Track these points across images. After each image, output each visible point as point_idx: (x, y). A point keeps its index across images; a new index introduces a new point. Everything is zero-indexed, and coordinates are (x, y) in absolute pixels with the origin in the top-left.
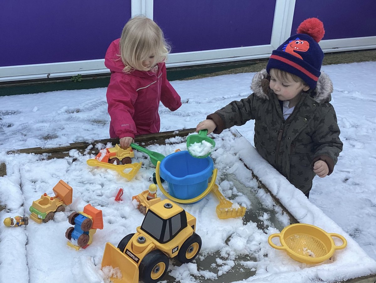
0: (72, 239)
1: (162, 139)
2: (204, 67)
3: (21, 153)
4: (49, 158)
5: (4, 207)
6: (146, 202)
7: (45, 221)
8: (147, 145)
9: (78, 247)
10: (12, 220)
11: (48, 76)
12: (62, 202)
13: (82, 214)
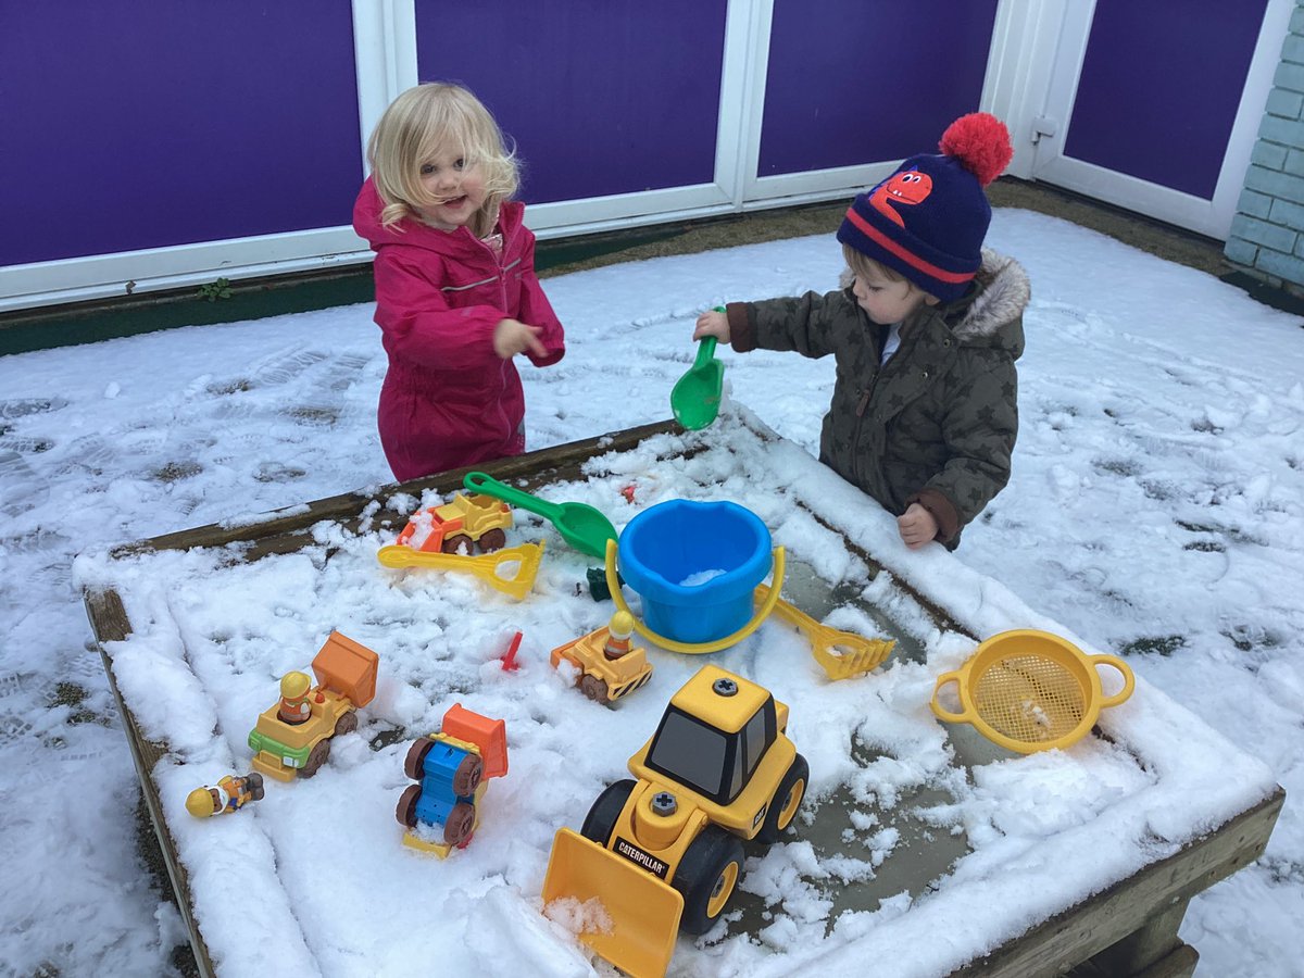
0: (422, 826)
1: (570, 463)
2: (560, 246)
3: (157, 549)
4: (253, 557)
5: (163, 746)
6: (602, 666)
7: (307, 772)
8: (534, 486)
9: (444, 845)
10: (214, 794)
11: (129, 290)
12: (347, 700)
13: (445, 741)
